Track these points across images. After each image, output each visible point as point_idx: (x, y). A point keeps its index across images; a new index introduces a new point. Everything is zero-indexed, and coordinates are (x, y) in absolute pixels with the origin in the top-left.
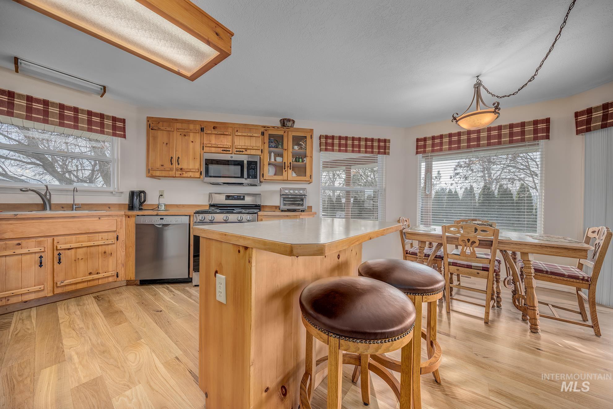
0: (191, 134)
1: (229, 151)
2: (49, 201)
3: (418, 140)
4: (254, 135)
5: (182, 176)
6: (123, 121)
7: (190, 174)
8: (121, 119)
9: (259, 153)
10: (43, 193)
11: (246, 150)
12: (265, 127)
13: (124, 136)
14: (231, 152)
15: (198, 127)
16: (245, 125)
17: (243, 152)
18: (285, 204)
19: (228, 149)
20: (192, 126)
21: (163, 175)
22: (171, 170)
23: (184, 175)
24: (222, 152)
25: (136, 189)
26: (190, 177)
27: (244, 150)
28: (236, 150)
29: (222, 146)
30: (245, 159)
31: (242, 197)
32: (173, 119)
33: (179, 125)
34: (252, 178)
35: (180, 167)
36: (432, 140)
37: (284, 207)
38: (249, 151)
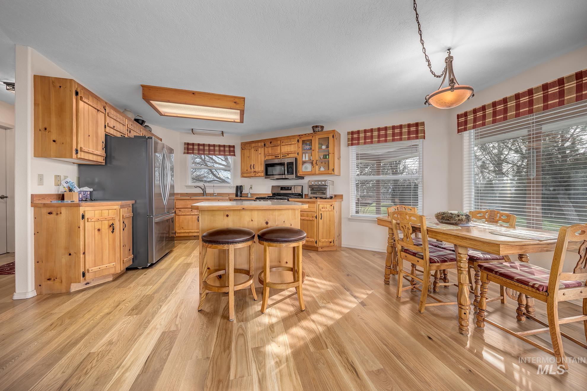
0: (260, 149)
1: (278, 157)
2: (205, 192)
3: (459, 117)
4: (293, 143)
5: (256, 176)
6: (234, 147)
7: (259, 174)
8: (232, 146)
9: (296, 155)
10: (203, 188)
11: (288, 154)
12: (300, 136)
13: (234, 155)
14: (279, 157)
15: (263, 144)
16: (288, 137)
17: (286, 156)
18: (311, 193)
19: (278, 156)
20: (260, 144)
21: (248, 176)
22: (251, 173)
23: (257, 175)
24: (275, 158)
25: (239, 185)
26: (259, 176)
27: (287, 155)
28: (282, 155)
29: (274, 154)
30: (286, 161)
31: (290, 188)
32: (251, 142)
33: (253, 145)
34: (291, 174)
35: (254, 170)
36: (474, 114)
37: (311, 195)
38: (289, 155)
